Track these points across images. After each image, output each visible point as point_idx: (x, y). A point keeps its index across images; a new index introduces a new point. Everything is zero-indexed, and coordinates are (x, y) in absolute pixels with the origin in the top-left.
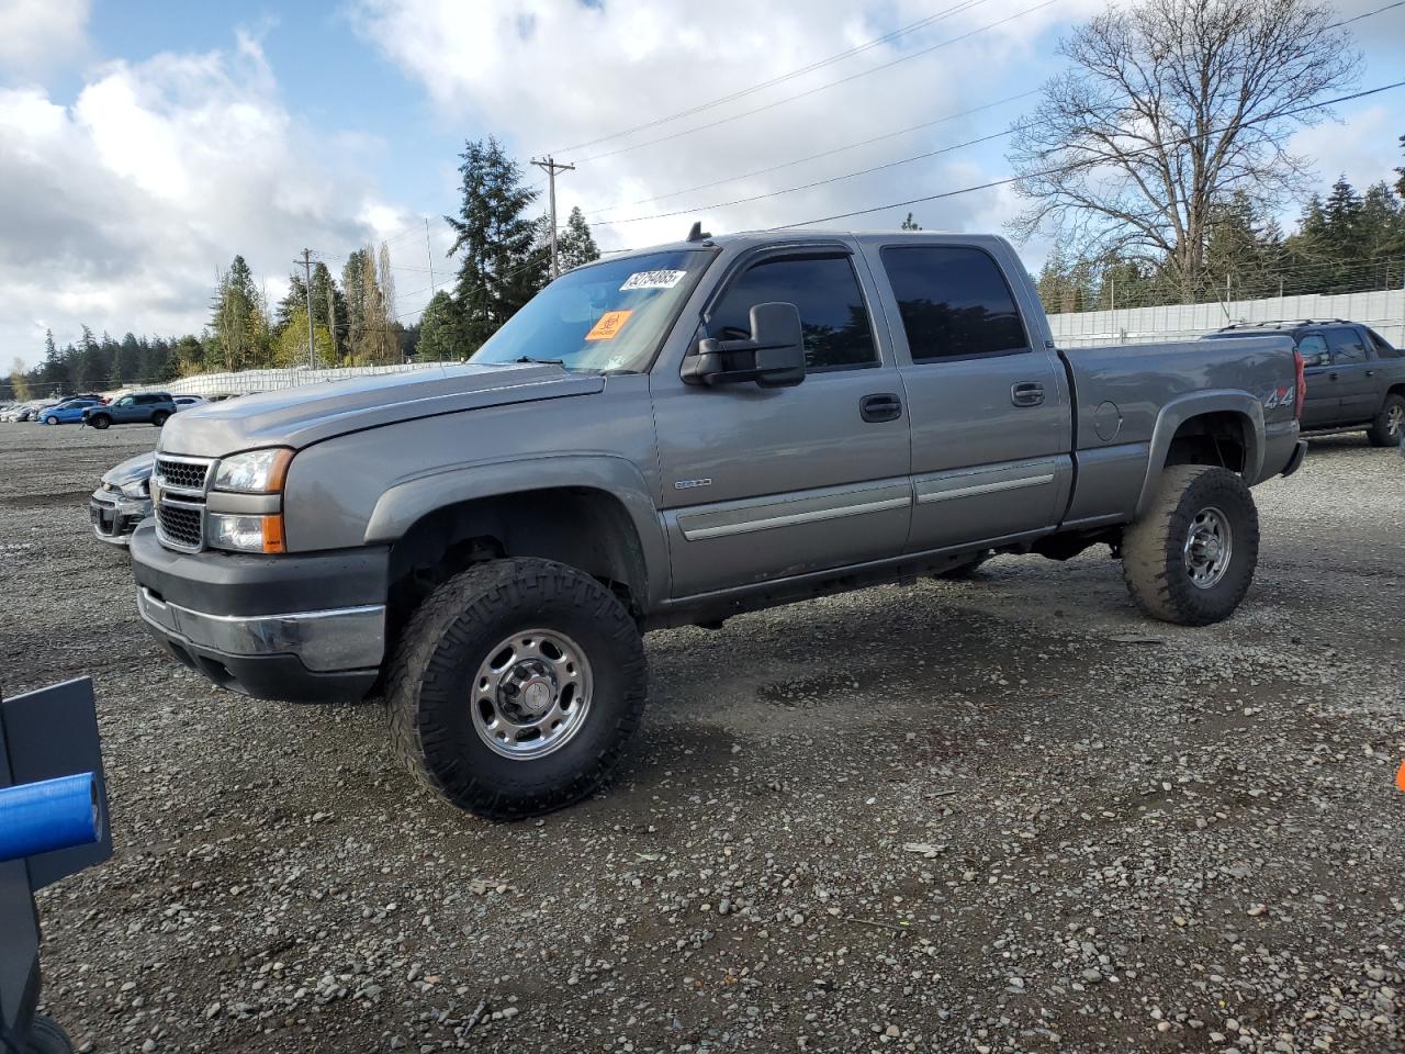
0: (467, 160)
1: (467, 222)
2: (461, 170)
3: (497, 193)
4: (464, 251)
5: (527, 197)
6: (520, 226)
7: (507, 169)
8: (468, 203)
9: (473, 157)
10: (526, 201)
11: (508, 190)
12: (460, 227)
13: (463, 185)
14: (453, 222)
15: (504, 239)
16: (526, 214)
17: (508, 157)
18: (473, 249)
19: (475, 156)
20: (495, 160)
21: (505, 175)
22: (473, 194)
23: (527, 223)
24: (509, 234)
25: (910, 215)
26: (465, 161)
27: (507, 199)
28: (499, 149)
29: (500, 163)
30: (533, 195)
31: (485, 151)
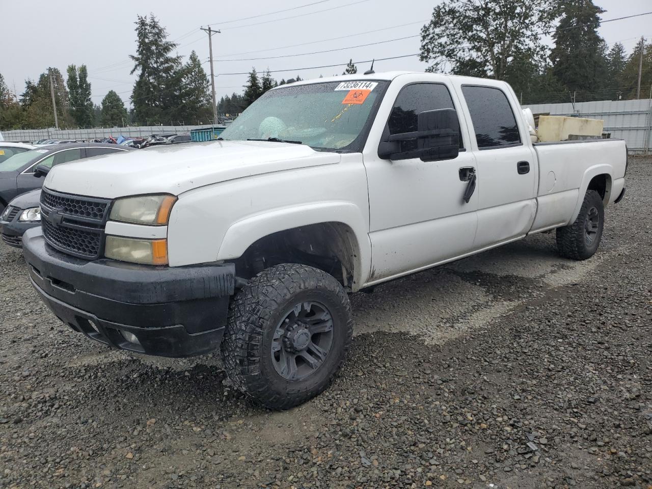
0: (139, 25)
1: (140, 56)
2: (136, 30)
3: (155, 42)
4: (139, 71)
5: (171, 46)
6: (167, 60)
7: (160, 31)
8: (139, 47)
9: (142, 23)
10: (170, 47)
11: (161, 41)
12: (137, 59)
13: (138, 38)
14: (133, 57)
15: (160, 66)
16: (172, 54)
17: (161, 25)
18: (144, 70)
19: (143, 23)
20: (154, 26)
21: (159, 34)
22: (142, 43)
23: (172, 59)
24: (162, 63)
25: (351, 60)
26: (138, 26)
27: (161, 45)
28: (156, 20)
29: (156, 27)
30: (174, 45)
31: (148, 21)
